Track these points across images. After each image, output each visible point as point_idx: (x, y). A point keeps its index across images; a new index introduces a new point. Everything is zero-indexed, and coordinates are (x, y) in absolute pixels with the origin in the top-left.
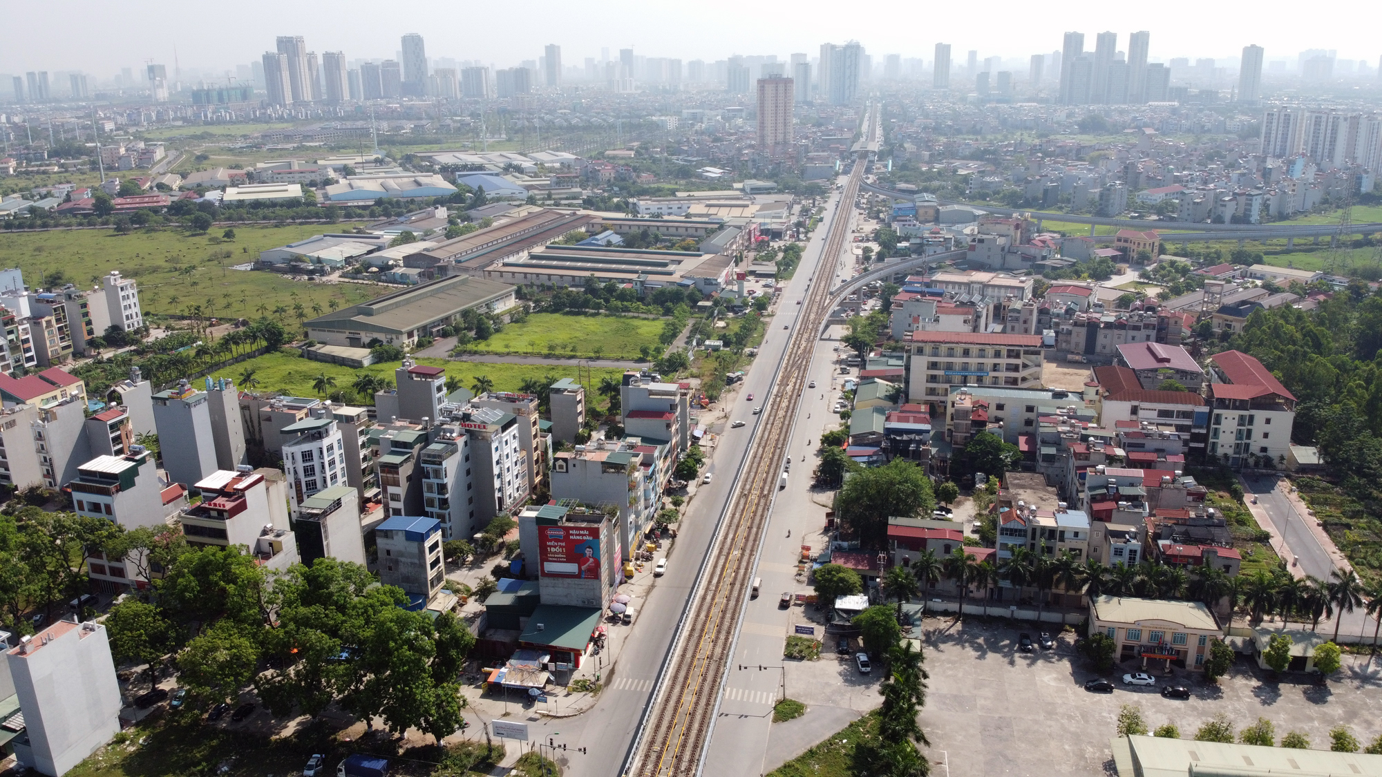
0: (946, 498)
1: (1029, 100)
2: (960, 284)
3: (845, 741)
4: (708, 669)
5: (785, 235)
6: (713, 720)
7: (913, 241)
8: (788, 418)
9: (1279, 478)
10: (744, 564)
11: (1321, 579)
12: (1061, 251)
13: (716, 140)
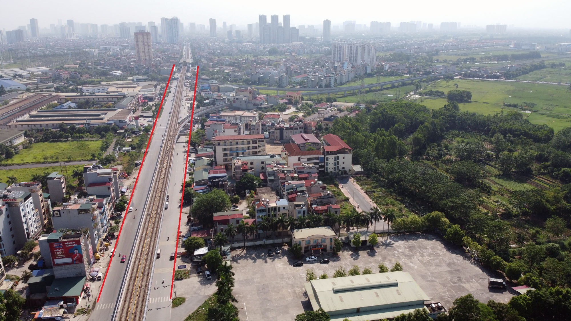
0: (235, 202)
1: (249, 42)
2: (231, 116)
3: (203, 309)
4: (140, 292)
5: (155, 99)
6: (145, 313)
7: (210, 100)
8: (166, 178)
9: (349, 178)
10: (152, 244)
11: (367, 211)
12: (267, 101)
13: (118, 59)
